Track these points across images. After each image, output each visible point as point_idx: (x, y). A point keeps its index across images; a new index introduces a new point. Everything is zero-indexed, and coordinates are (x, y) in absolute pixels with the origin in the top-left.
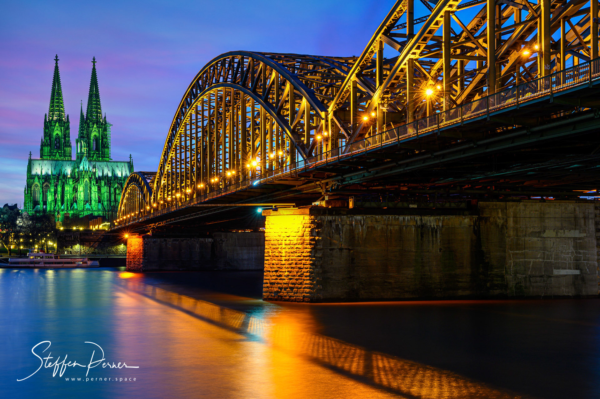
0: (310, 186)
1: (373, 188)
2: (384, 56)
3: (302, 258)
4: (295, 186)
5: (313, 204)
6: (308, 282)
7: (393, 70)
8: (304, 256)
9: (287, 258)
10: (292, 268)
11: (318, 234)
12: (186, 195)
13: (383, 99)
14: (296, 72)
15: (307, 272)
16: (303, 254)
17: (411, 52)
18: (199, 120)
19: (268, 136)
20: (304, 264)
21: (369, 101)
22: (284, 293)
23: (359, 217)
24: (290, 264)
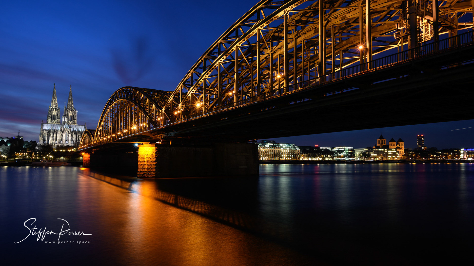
0: (155, 137)
1: (179, 138)
2: (183, 92)
3: (152, 162)
4: (150, 136)
5: (157, 143)
6: (155, 171)
7: (186, 96)
8: (153, 162)
9: (147, 162)
10: (148, 166)
11: (158, 154)
12: (108, 138)
13: (182, 106)
14: (151, 95)
15: (154, 167)
16: (153, 161)
17: (192, 91)
18: (113, 111)
19: (140, 118)
20: (153, 165)
21: (177, 107)
22: (145, 175)
23: (173, 148)
24: (148, 164)
